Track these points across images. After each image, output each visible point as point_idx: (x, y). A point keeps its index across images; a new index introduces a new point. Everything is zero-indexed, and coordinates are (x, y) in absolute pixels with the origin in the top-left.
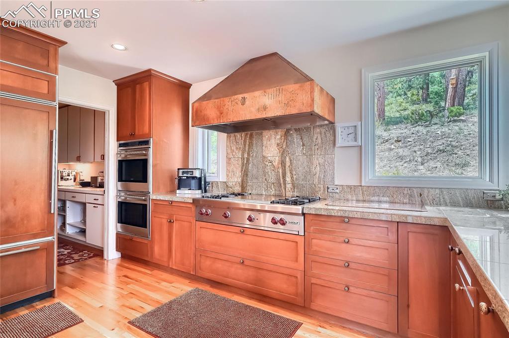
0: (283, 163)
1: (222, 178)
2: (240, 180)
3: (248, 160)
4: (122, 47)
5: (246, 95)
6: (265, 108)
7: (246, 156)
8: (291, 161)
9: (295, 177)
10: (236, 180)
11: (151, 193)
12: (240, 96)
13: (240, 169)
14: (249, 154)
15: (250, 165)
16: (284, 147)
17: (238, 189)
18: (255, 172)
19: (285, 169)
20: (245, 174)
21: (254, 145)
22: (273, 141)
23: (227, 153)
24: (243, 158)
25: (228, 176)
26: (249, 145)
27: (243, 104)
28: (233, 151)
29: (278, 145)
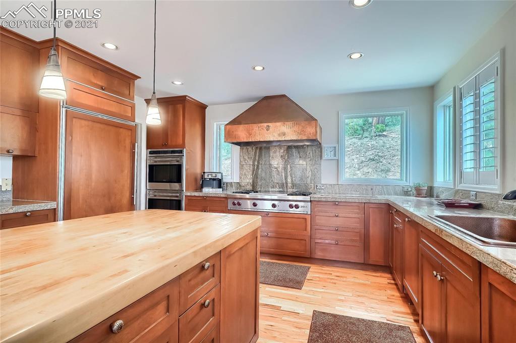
0: (285, 169)
1: (236, 180)
2: (251, 181)
3: (258, 166)
4: (180, 83)
5: (270, 124)
6: (284, 134)
7: (256, 163)
8: (291, 167)
9: (294, 179)
10: (248, 181)
11: (184, 191)
12: (265, 125)
13: (251, 173)
14: (258, 163)
15: (260, 170)
16: (286, 158)
17: (249, 188)
18: (263, 175)
19: (287, 174)
20: (255, 176)
21: (263, 156)
22: (278, 153)
23: (241, 161)
24: (254, 165)
25: (240, 178)
26: (259, 156)
27: (267, 130)
28: (245, 160)
29: (282, 156)
